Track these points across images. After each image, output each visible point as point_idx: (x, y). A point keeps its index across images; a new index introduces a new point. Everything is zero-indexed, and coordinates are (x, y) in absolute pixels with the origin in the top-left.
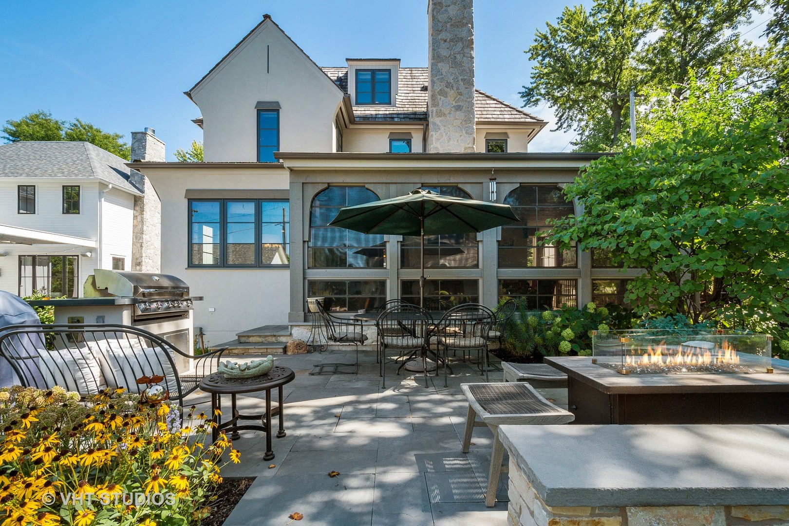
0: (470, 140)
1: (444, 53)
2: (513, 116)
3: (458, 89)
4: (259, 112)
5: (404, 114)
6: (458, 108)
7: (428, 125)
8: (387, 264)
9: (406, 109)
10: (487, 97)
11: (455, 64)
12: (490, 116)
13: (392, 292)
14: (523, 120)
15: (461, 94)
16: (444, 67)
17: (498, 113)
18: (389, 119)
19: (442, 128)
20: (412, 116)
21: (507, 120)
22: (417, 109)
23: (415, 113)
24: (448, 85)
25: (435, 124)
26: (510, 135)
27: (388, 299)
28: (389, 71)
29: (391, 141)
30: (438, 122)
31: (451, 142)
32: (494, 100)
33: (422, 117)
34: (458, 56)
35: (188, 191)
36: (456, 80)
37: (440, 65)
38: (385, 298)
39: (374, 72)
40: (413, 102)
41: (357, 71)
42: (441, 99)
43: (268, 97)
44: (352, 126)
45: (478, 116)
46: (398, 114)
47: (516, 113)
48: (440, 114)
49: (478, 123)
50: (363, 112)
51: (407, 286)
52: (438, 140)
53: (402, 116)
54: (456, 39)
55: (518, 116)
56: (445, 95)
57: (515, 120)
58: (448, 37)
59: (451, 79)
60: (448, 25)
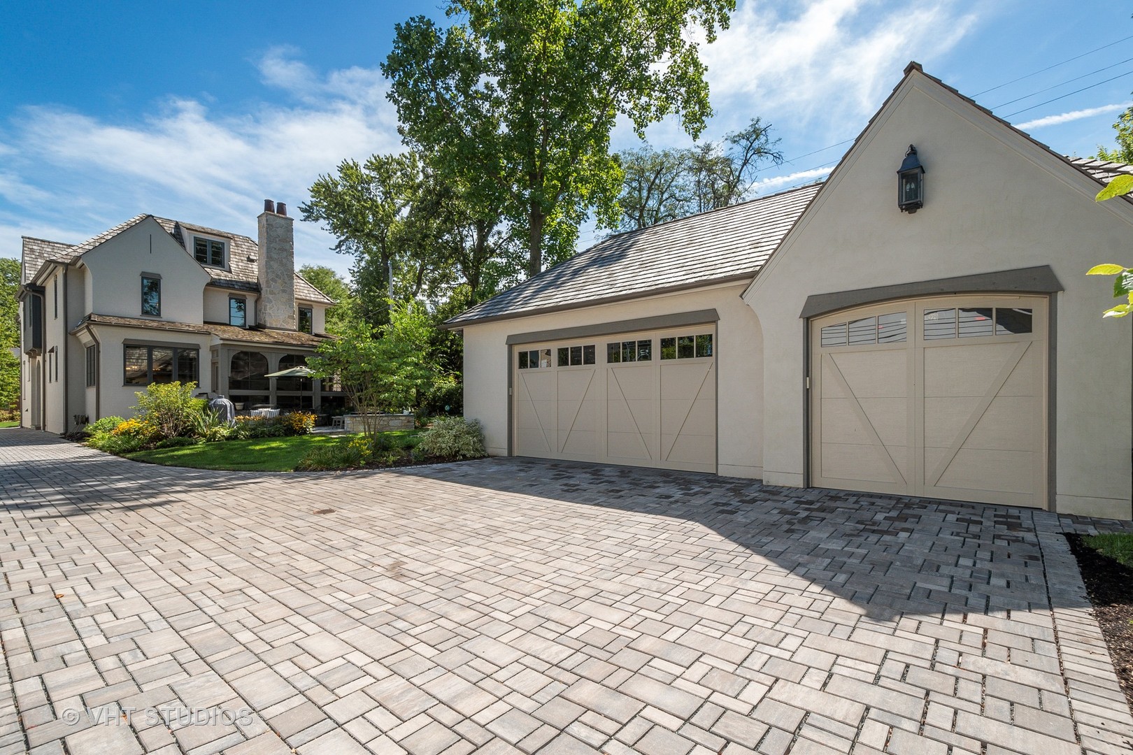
0: (291, 311)
1: (275, 256)
2: (316, 296)
3: (284, 279)
4: (143, 278)
5: (239, 282)
6: (284, 291)
7: (260, 294)
8: (271, 388)
9: (241, 278)
11: (282, 264)
12: (301, 294)
13: (273, 401)
14: (322, 300)
15: (286, 283)
16: (275, 265)
17: (306, 292)
18: (230, 285)
19: (274, 302)
20: (247, 286)
21: (312, 299)
22: (250, 280)
23: (248, 283)
24: (277, 276)
26: (315, 307)
28: (223, 244)
29: (230, 299)
30: (269, 297)
31: (279, 311)
33: (255, 287)
34: (283, 260)
35: (126, 340)
36: (282, 274)
37: (272, 263)
39: (209, 241)
40: (245, 272)
41: (195, 238)
42: (272, 284)
43: (151, 269)
46: (235, 281)
47: (317, 293)
48: (272, 293)
49: (295, 298)
52: (270, 308)
53: (238, 284)
54: (283, 250)
55: (319, 297)
56: (275, 282)
57: (319, 300)
58: (278, 247)
59: (279, 273)
60: (277, 239)
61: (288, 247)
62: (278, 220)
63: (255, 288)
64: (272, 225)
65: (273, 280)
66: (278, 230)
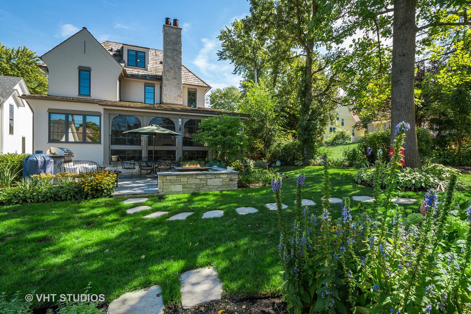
0: (180, 92)
1: (169, 54)
2: (199, 83)
3: (175, 70)
4: (80, 71)
5: (151, 75)
6: (175, 78)
7: (162, 82)
8: (143, 143)
9: (152, 73)
10: (189, 71)
11: (174, 60)
12: (189, 81)
13: (144, 154)
14: (202, 85)
15: (176, 73)
16: (169, 61)
17: (193, 80)
18: (144, 77)
19: (168, 86)
20: (155, 77)
21: (196, 84)
22: (158, 74)
23: (156, 76)
24: (171, 68)
25: (165, 83)
26: (198, 90)
27: (143, 156)
28: (145, 53)
29: (145, 86)
30: (166, 83)
31: (172, 92)
32: (192, 73)
34: (175, 57)
35: (49, 109)
36: (174, 66)
37: (167, 59)
38: (142, 156)
39: (137, 52)
40: (156, 69)
41: (128, 50)
42: (168, 74)
43: (85, 64)
44: (126, 78)
45: (184, 81)
46: (149, 75)
47: (200, 81)
48: (167, 80)
49: (183, 84)
50: (131, 72)
51: (150, 152)
52: (166, 90)
53: (150, 76)
54: (174, 50)
55: (201, 83)
56: (170, 72)
57: (200, 85)
58: (171, 48)
59: (172, 66)
60: (171, 43)
61: (178, 48)
62: (172, 30)
63: (159, 79)
64: (167, 33)
65: (168, 71)
66: (172, 36)
